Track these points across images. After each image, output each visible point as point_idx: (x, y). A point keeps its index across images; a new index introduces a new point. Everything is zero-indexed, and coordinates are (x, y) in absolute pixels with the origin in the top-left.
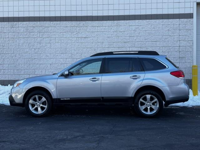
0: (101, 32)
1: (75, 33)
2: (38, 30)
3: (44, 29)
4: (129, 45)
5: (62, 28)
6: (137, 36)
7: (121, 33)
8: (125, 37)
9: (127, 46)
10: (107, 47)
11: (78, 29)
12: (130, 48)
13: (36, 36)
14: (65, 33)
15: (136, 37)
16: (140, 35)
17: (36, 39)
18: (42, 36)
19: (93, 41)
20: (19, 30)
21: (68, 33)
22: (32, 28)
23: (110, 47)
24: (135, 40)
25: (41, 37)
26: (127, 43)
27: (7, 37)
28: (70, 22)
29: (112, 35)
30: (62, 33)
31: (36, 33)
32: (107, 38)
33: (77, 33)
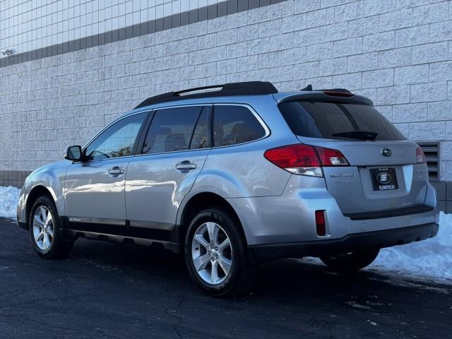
0: (315, 30)
1: (256, 41)
2: (186, 47)
3: (195, 42)
4: (392, 62)
5: (228, 32)
6: (418, 25)
7: (370, 23)
8: (382, 34)
9: (385, 65)
10: (329, 73)
11: (262, 28)
12: (397, 70)
13: (182, 64)
14: (234, 47)
15: (415, 29)
16: (428, 21)
17: (182, 70)
18: (193, 61)
19: (296, 60)
20: (156, 52)
21: (241, 44)
22: (176, 43)
23: (337, 73)
24: (413, 39)
25: (190, 63)
26: (386, 53)
27: (137, 72)
28: (245, 12)
29: (345, 31)
30: (228, 48)
31: (183, 55)
32: (329, 46)
33: (259, 42)
